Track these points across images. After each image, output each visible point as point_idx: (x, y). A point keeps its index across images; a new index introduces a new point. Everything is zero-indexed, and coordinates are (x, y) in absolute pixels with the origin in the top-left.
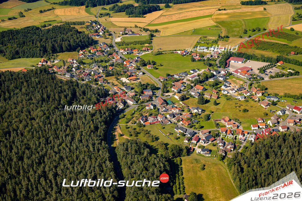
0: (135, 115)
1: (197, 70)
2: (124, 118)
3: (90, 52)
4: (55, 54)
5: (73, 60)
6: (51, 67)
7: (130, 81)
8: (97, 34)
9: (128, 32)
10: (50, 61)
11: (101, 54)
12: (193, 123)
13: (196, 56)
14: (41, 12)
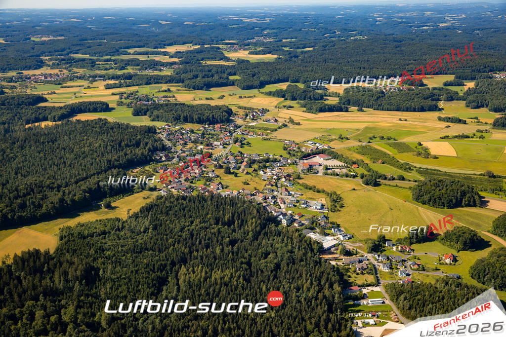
2: (153, 166)
3: (214, 127)
4: (183, 123)
8: (244, 117)
9: (272, 120)
11: (219, 130)
13: (295, 147)
14: (241, 97)
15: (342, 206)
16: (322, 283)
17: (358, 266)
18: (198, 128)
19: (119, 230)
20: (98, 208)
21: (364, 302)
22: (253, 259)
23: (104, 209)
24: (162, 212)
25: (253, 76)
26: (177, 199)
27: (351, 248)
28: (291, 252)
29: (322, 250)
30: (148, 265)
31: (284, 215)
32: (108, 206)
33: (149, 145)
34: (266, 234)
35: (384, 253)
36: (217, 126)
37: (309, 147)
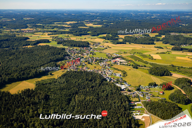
1: (102, 58)
4: (73, 47)
8: (93, 45)
10: (70, 48)
14: (91, 39)
15: (127, 75)
16: (122, 101)
17: (133, 95)
18: (79, 48)
19: (55, 82)
20: (48, 75)
21: (136, 107)
22: (99, 93)
23: (49, 75)
24: (69, 77)
25: (95, 32)
26: (73, 72)
27: (130, 89)
28: (112, 90)
29: (121, 90)
30: (65, 94)
31: (108, 78)
32: (51, 74)
33: (63, 54)
34: (103, 84)
35: (141, 91)
36: (85, 48)
37: (115, 55)
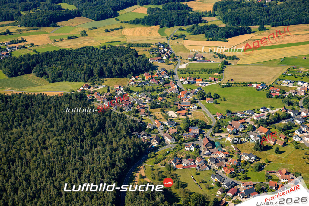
0: (169, 156)
1: (269, 109)
2: (153, 158)
3: (143, 79)
4: (102, 79)
5: (120, 87)
6: (92, 93)
7: (178, 116)
8: (160, 58)
9: (197, 58)
10: (93, 87)
11: (156, 82)
12: (237, 173)
13: (276, 91)
36: (146, 77)
